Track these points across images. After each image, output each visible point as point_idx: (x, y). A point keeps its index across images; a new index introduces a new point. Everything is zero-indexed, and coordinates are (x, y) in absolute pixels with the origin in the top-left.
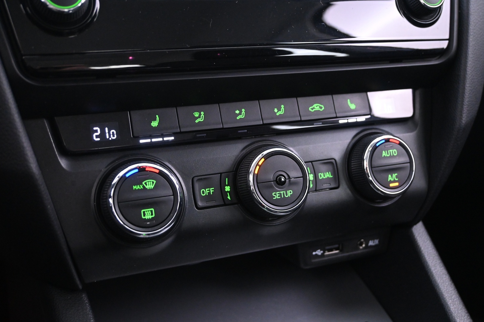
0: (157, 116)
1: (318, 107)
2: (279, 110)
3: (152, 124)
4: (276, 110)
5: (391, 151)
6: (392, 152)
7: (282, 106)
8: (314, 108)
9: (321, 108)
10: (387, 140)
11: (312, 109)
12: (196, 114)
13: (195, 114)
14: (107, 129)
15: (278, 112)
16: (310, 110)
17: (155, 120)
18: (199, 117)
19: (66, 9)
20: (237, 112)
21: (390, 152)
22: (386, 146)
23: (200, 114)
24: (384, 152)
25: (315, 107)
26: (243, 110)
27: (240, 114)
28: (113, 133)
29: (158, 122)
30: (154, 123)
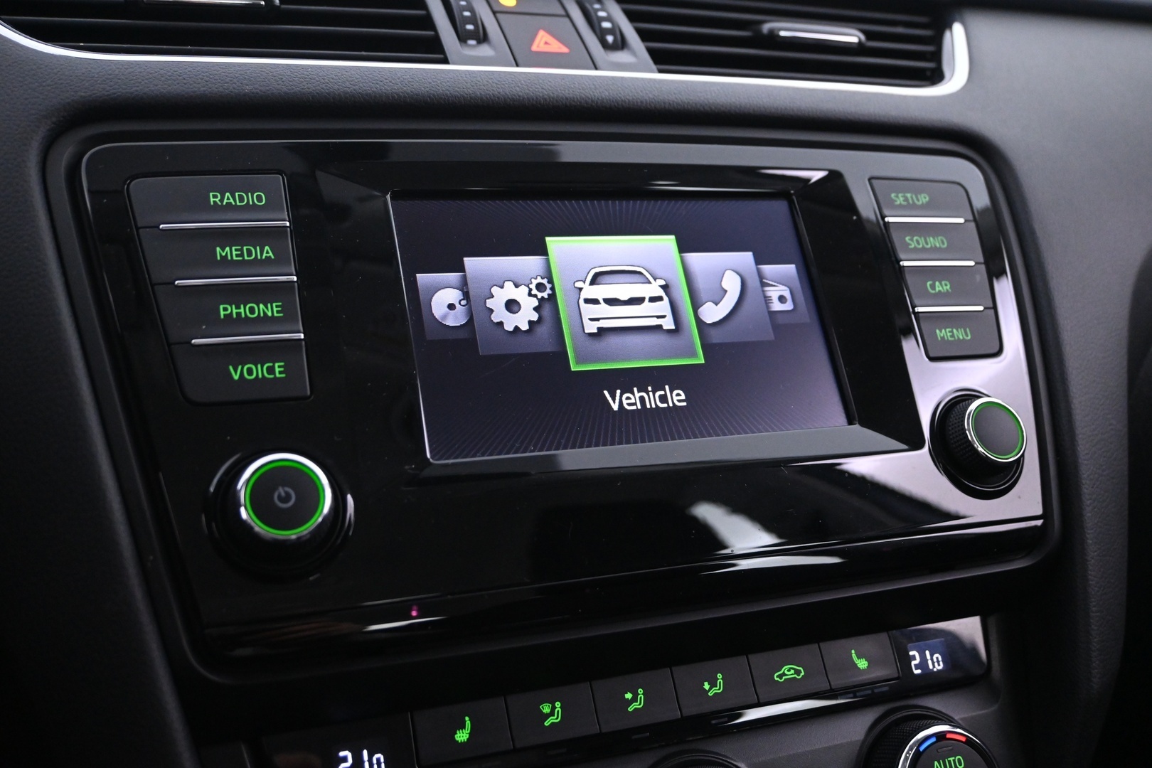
0: (467, 718)
1: (792, 671)
2: (713, 685)
3: (456, 736)
4: (707, 686)
5: (951, 759)
6: (954, 761)
7: (720, 676)
8: (784, 674)
9: (798, 672)
10: (941, 736)
11: (780, 676)
12: (546, 709)
13: (543, 707)
14: (365, 753)
15: (710, 689)
16: (776, 679)
17: (463, 727)
18: (552, 713)
19: (292, 534)
20: (629, 696)
21: (950, 762)
22: (939, 750)
23: (554, 708)
24: (936, 763)
25: (786, 672)
26: (640, 691)
27: (634, 699)
28: (378, 760)
29: (469, 731)
30: (461, 735)
